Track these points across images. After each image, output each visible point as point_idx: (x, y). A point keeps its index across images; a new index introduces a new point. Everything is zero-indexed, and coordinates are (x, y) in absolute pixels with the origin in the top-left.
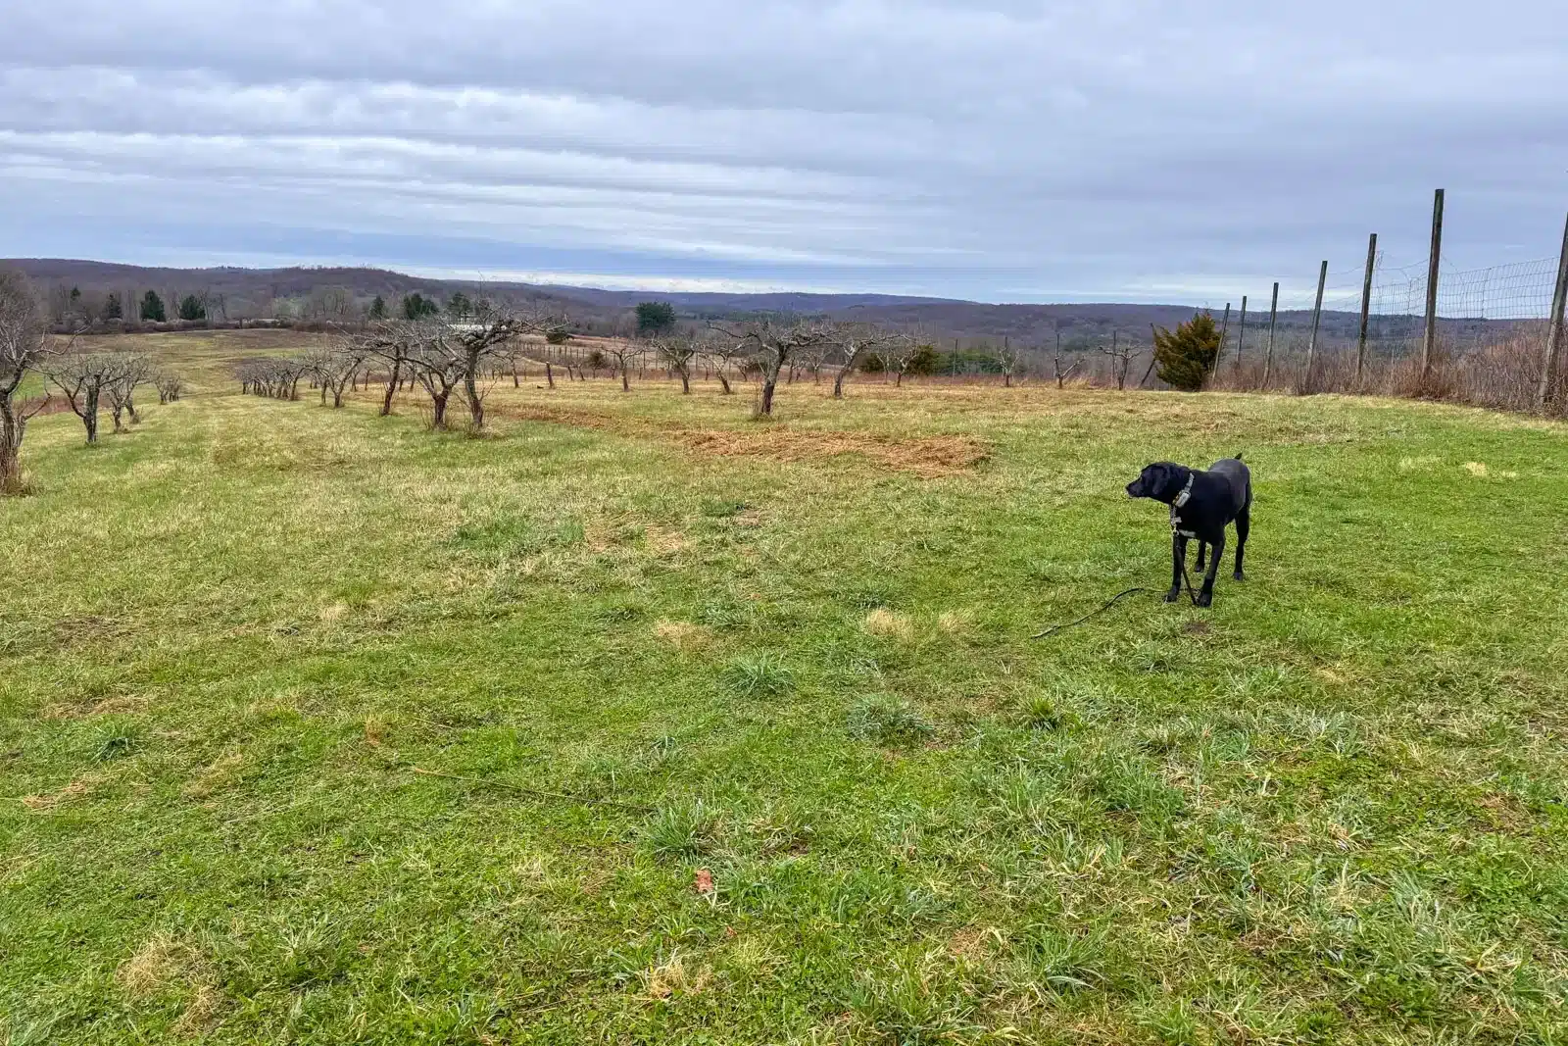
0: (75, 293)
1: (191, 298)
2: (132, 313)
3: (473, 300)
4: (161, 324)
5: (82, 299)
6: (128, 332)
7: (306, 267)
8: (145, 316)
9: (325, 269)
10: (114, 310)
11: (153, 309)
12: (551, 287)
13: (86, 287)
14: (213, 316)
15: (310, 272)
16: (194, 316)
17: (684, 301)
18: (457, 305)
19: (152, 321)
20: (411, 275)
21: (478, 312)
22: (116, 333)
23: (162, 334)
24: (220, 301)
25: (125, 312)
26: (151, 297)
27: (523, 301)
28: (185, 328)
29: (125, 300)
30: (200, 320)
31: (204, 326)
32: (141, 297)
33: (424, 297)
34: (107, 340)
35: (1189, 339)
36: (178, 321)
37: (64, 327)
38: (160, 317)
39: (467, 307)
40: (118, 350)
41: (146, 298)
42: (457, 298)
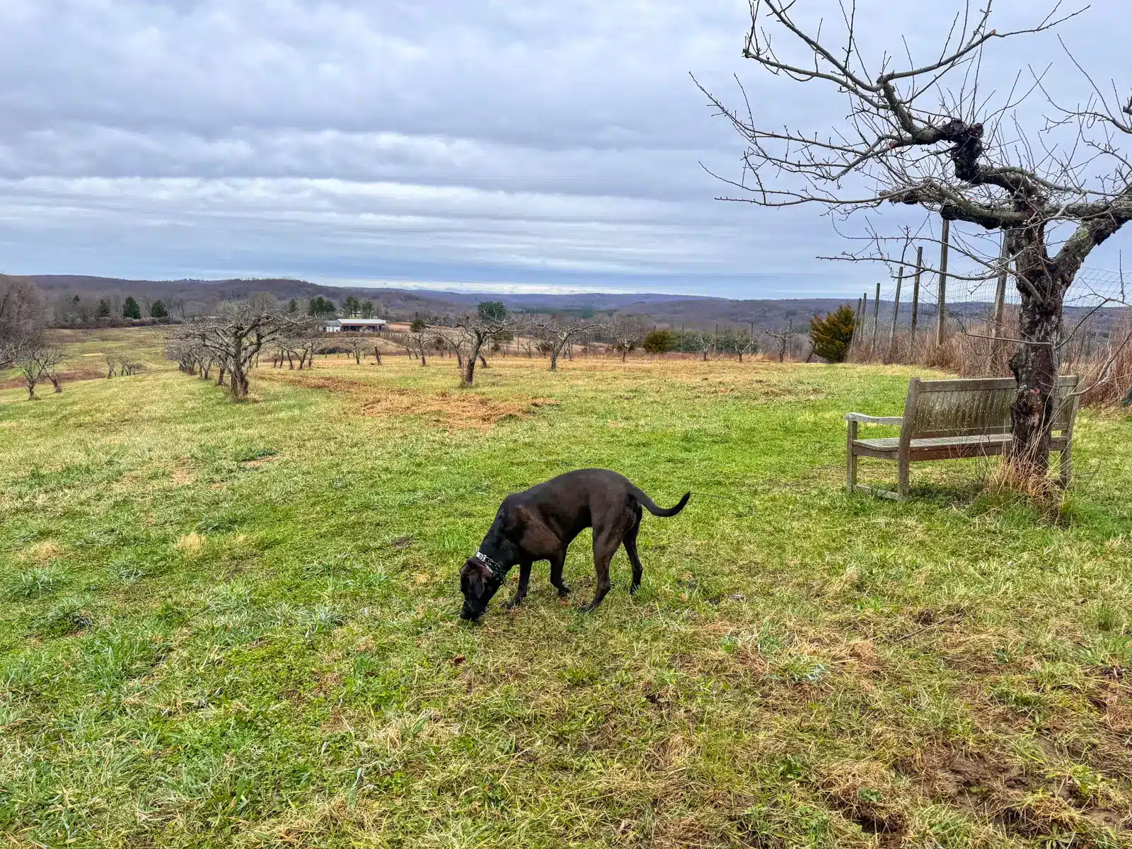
0: (77, 299)
1: (159, 302)
2: (116, 314)
3: (362, 301)
4: (137, 320)
5: (81, 304)
6: (113, 326)
7: (244, 279)
8: (126, 315)
9: (258, 280)
10: (104, 310)
11: (131, 311)
12: (420, 292)
13: (84, 295)
14: (174, 314)
15: (248, 282)
16: (160, 314)
17: (515, 301)
18: (348, 305)
19: (130, 318)
20: (318, 284)
21: (364, 309)
22: (105, 327)
23: (137, 328)
24: (180, 304)
25: (113, 312)
26: (130, 301)
27: (399, 302)
28: (154, 323)
29: (113, 304)
30: (163, 318)
31: (167, 322)
32: (123, 302)
33: (325, 299)
34: (98, 333)
35: (835, 325)
36: (148, 319)
37: (68, 324)
38: (137, 316)
39: (356, 308)
40: (104, 339)
41: (127, 302)
42: (349, 300)
